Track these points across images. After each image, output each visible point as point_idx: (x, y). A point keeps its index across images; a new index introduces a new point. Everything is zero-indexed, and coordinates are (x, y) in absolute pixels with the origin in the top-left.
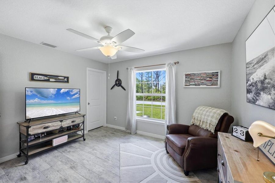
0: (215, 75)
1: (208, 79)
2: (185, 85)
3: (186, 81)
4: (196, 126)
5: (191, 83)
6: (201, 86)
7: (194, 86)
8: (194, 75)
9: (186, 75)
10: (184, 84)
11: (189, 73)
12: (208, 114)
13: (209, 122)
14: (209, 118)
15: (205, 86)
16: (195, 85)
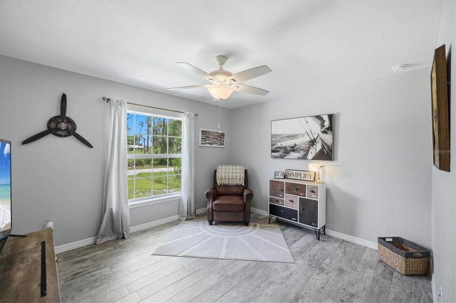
0: (223, 135)
1: (219, 139)
2: (202, 144)
3: (202, 138)
4: (224, 185)
5: (206, 142)
6: (214, 145)
7: (209, 145)
8: (209, 132)
9: (202, 132)
10: (200, 142)
11: (205, 130)
12: (234, 171)
13: (238, 178)
14: (238, 175)
15: (216, 146)
16: (209, 143)
